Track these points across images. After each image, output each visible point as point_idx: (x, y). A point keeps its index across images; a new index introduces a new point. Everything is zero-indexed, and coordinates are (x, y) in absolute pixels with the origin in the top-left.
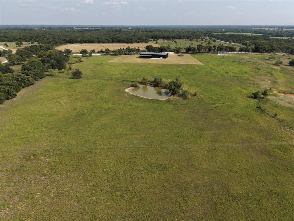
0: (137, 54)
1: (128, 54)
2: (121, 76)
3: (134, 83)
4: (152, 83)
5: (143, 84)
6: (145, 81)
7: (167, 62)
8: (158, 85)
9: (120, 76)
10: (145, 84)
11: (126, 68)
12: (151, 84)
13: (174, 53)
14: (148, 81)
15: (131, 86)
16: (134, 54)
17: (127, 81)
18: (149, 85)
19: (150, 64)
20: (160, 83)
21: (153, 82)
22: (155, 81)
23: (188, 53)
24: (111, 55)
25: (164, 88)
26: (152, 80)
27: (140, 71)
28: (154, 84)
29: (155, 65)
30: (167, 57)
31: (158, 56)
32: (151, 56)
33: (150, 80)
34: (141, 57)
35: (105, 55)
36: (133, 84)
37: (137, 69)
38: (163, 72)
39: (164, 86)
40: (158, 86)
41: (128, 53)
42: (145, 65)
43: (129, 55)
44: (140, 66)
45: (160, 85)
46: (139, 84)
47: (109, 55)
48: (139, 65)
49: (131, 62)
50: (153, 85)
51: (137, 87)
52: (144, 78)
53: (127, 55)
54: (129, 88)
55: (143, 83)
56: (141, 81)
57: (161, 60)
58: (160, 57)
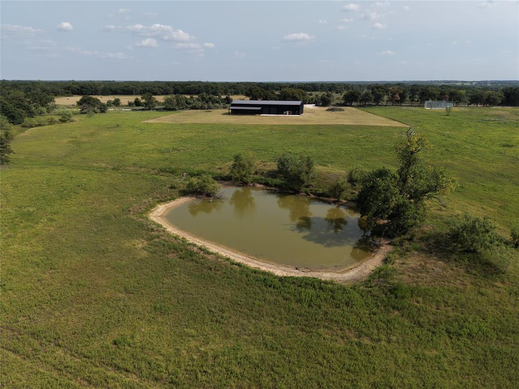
0: (225, 108)
1: (202, 108)
2: (161, 156)
3: (195, 180)
4: (270, 180)
5: (234, 185)
6: (243, 173)
7: (306, 121)
8: (296, 187)
9: (156, 156)
10: (244, 184)
11: (184, 135)
12: (266, 184)
13: (317, 105)
14: (253, 172)
15: (184, 193)
16: (218, 108)
17: (173, 172)
18: (258, 185)
19: (256, 127)
20: (303, 177)
21: (273, 174)
22: (283, 170)
23: (351, 106)
24: (157, 110)
25: (321, 197)
26: (269, 169)
27: (226, 143)
28: (277, 181)
29: (272, 127)
30: (302, 113)
31: (280, 110)
32: (259, 108)
33: (260, 167)
34: (235, 112)
35: (143, 110)
36: (190, 185)
37: (219, 137)
38: (301, 144)
39: (321, 191)
40: (296, 192)
41: (200, 105)
42: (244, 128)
43: (203, 111)
44: (230, 131)
45: (303, 189)
46: (217, 184)
47: (153, 110)
48: (226, 127)
49: (204, 122)
50: (276, 186)
51: (209, 195)
52: (237, 158)
53: (199, 110)
54: (172, 204)
55: (237, 179)
56: (227, 173)
57: (288, 119)
58: (285, 112)
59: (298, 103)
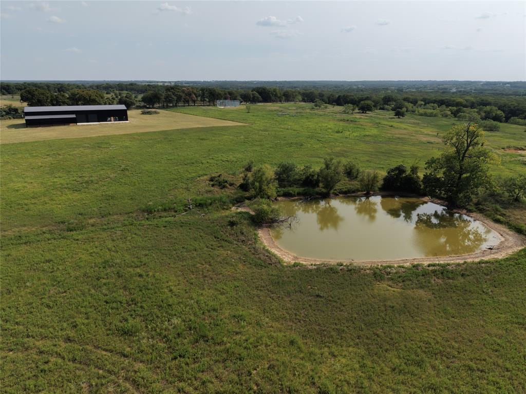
7: (151, 126)
30: (126, 118)
31: (102, 116)
32: (74, 116)
34: (30, 124)
57: (111, 127)
58: (109, 119)
59: (123, 107)
